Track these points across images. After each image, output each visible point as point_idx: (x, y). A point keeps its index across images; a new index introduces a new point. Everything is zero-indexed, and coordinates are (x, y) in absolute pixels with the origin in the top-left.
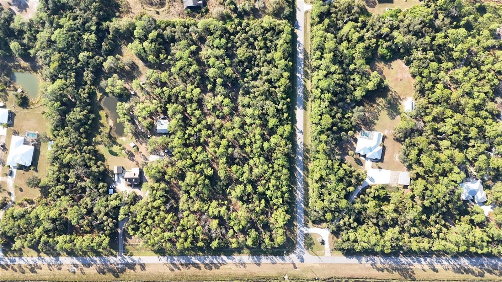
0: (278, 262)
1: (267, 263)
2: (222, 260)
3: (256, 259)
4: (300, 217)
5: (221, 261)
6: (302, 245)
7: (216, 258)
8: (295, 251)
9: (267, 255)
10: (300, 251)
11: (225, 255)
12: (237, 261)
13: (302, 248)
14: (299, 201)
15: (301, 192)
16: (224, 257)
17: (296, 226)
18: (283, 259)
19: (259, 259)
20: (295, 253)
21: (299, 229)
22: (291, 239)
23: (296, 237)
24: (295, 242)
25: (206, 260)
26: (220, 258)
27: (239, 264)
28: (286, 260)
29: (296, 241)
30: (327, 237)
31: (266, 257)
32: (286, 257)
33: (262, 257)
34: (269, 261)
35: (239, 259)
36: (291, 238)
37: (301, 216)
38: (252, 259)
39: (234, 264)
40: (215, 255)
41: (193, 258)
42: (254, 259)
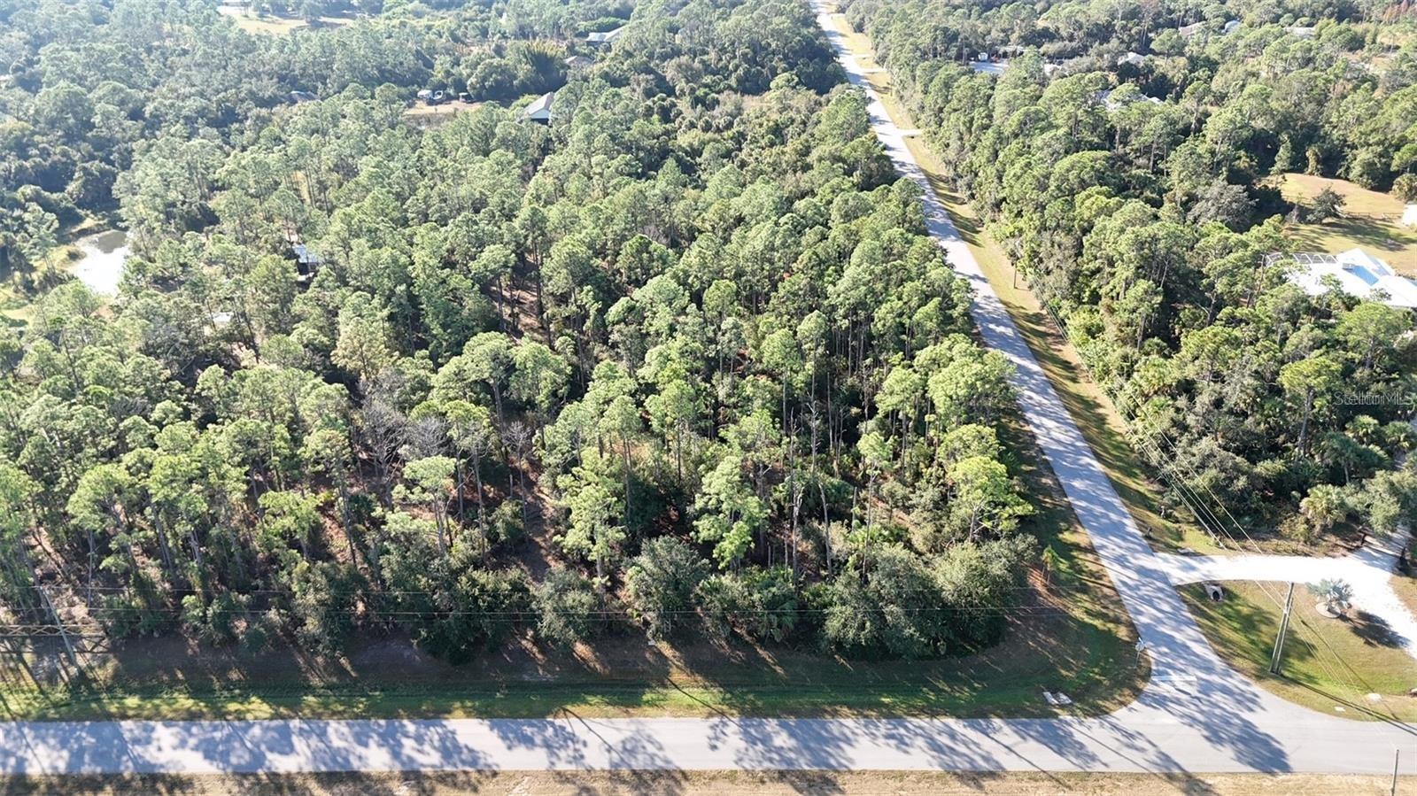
0: (1010, 763)
1: (901, 776)
2: (449, 749)
3: (782, 740)
4: (1098, 509)
5: (429, 759)
6: (1197, 648)
7: (391, 741)
8: (1148, 688)
9: (890, 716)
10: (1206, 688)
11: (481, 714)
12: (598, 759)
13: (1209, 669)
14: (1055, 447)
15: (1058, 419)
16: (470, 730)
17: (1091, 550)
18: (1060, 742)
19: (817, 744)
20: (1161, 701)
21: (1121, 560)
22: (1075, 620)
23: (1119, 603)
24: (1123, 633)
25: (288, 749)
26: (434, 733)
27: (614, 776)
28: (1091, 747)
29: (1131, 626)
30: (1394, 600)
31: (883, 726)
32: (1086, 731)
33: (849, 723)
34: (919, 759)
35: (614, 738)
36: (1078, 613)
37: (1109, 506)
38: (753, 741)
39: (562, 778)
40: (390, 715)
41: (164, 735)
42: (766, 740)
